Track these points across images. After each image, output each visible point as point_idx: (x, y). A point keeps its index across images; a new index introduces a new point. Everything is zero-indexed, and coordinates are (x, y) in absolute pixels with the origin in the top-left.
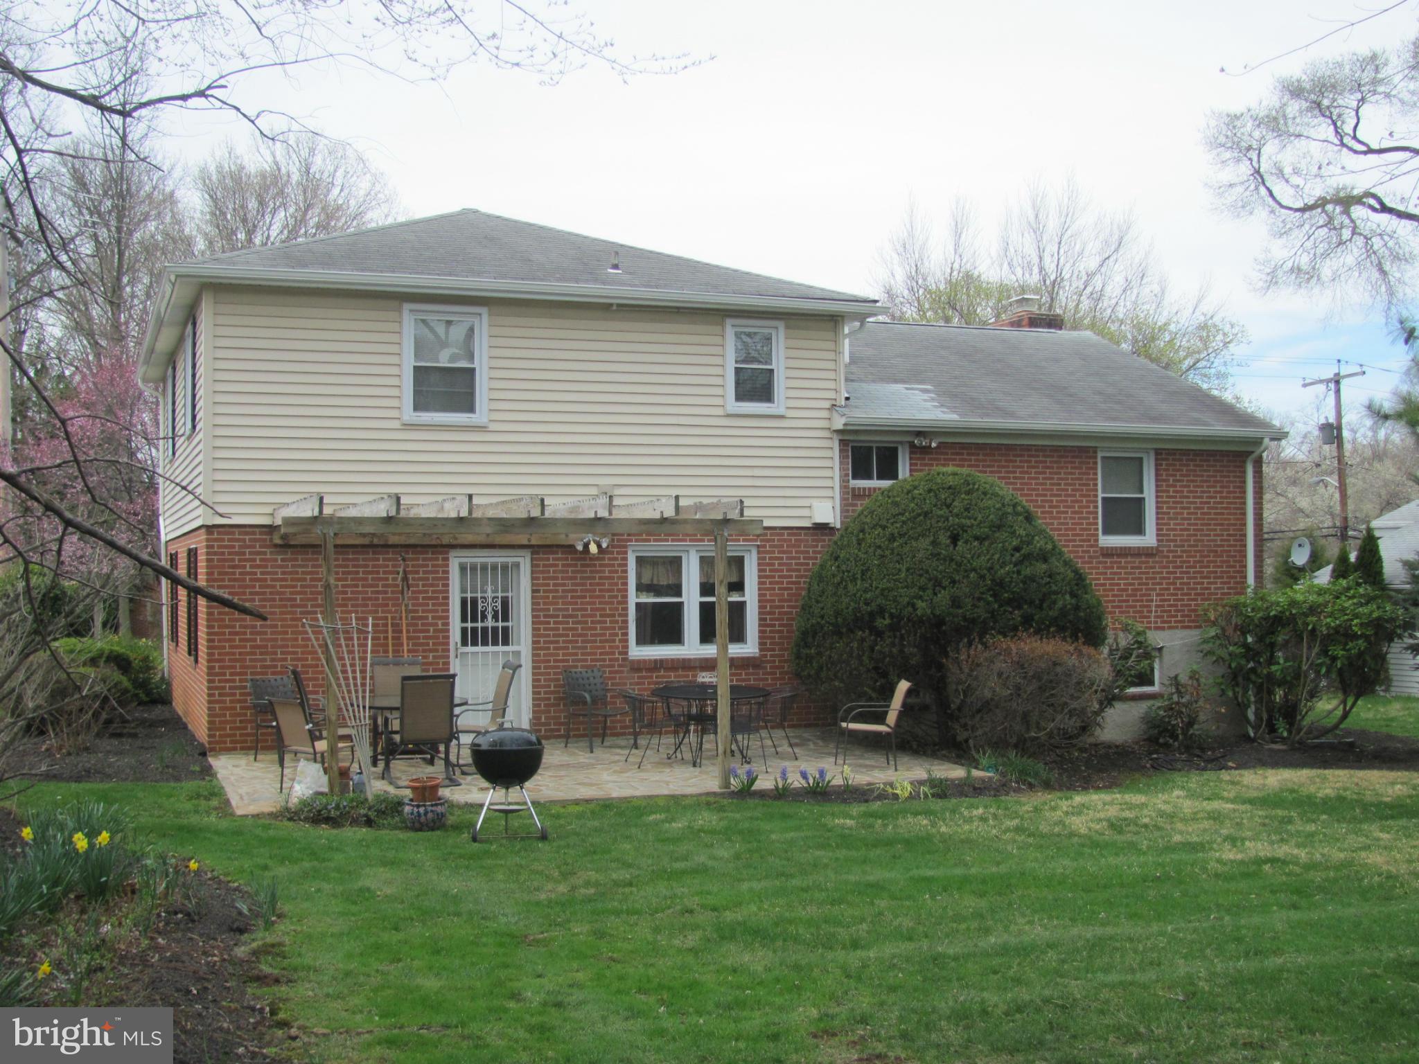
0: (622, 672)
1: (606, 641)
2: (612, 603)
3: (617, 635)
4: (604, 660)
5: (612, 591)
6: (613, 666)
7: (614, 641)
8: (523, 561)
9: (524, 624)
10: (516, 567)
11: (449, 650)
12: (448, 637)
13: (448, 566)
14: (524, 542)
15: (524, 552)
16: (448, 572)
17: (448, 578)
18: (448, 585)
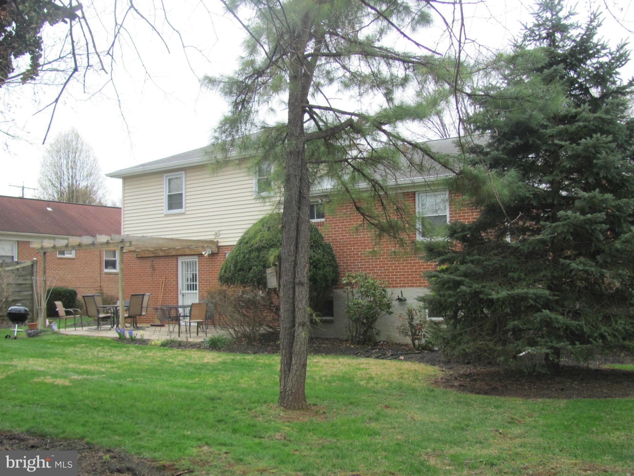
8: (197, 260)
9: (197, 283)
10: (196, 263)
11: (177, 292)
12: (177, 287)
13: (177, 262)
14: (193, 253)
15: (197, 257)
16: (177, 265)
17: (177, 267)
18: (177, 269)
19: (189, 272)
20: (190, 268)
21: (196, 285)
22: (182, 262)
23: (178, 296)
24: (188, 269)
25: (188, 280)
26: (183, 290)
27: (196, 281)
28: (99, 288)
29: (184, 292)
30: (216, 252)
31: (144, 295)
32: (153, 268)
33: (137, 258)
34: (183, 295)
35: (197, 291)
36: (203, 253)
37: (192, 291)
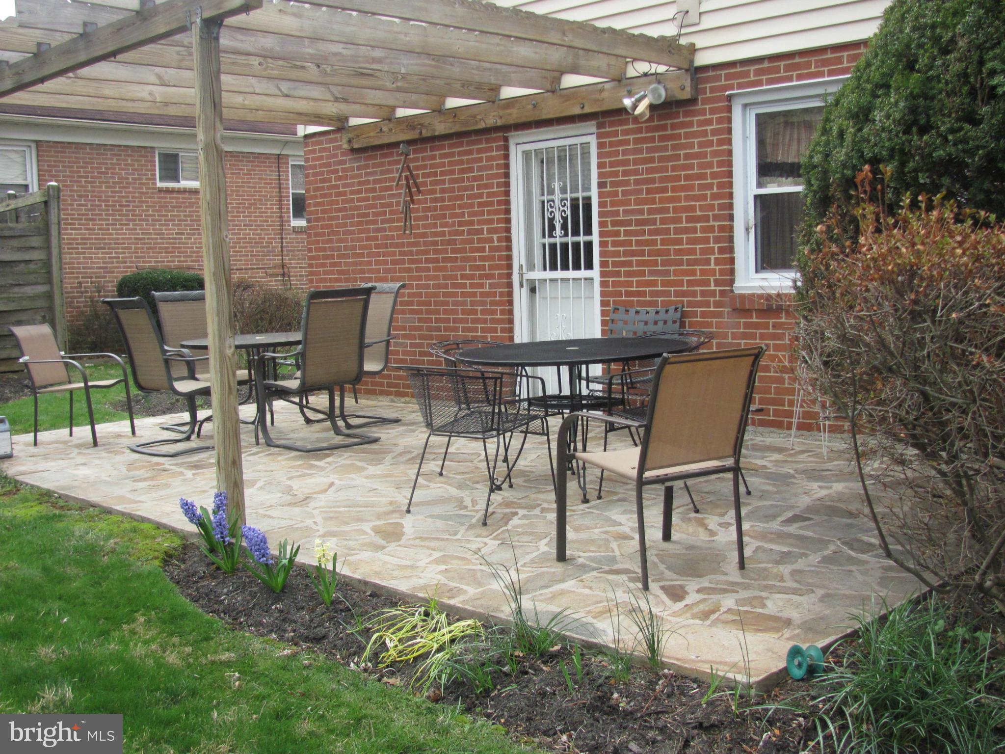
0: (719, 315)
1: (696, 262)
2: (704, 197)
3: (711, 251)
4: (694, 294)
5: (703, 176)
6: (707, 304)
7: (707, 261)
8: (593, 141)
9: (595, 238)
10: (586, 154)
11: (509, 276)
12: (509, 258)
13: (507, 157)
14: (577, 111)
15: (591, 127)
16: (507, 166)
17: (507, 175)
18: (507, 184)
19: (557, 196)
20: (562, 177)
21: (589, 245)
22: (527, 155)
23: (510, 294)
24: (551, 178)
25: (552, 228)
26: (531, 267)
27: (588, 231)
28: (278, 270)
29: (537, 274)
30: (686, 94)
31: (368, 291)
32: (412, 186)
33: (353, 151)
34: (533, 290)
35: (595, 273)
36: (628, 102)
37: (571, 274)
